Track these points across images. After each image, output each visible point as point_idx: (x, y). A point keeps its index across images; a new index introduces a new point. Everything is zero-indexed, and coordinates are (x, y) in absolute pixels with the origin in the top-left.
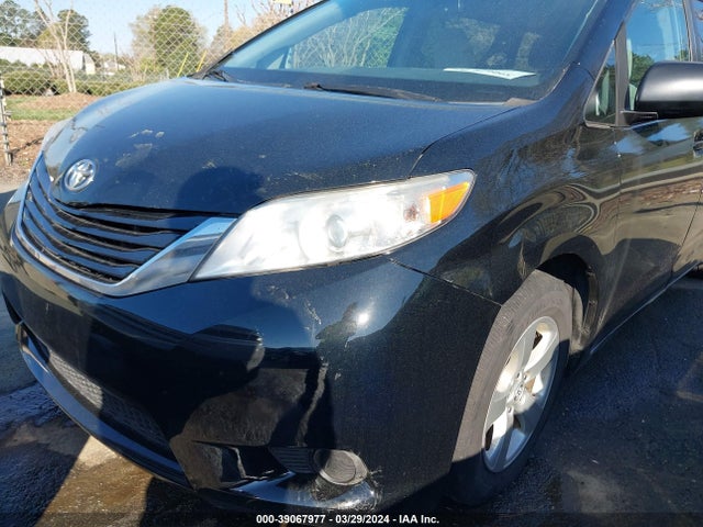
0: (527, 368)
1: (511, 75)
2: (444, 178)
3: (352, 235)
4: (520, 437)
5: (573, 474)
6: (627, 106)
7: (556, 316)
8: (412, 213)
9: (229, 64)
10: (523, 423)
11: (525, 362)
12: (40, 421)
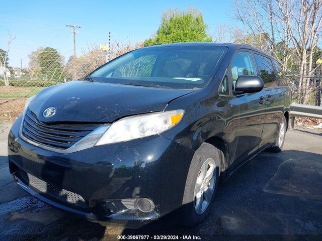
0: (206, 177)
1: (195, 79)
2: (175, 112)
3: (148, 129)
4: (206, 203)
5: (225, 217)
6: (233, 89)
7: (214, 158)
8: (166, 122)
9: (93, 75)
10: (206, 198)
11: (205, 175)
12: (22, 211)
